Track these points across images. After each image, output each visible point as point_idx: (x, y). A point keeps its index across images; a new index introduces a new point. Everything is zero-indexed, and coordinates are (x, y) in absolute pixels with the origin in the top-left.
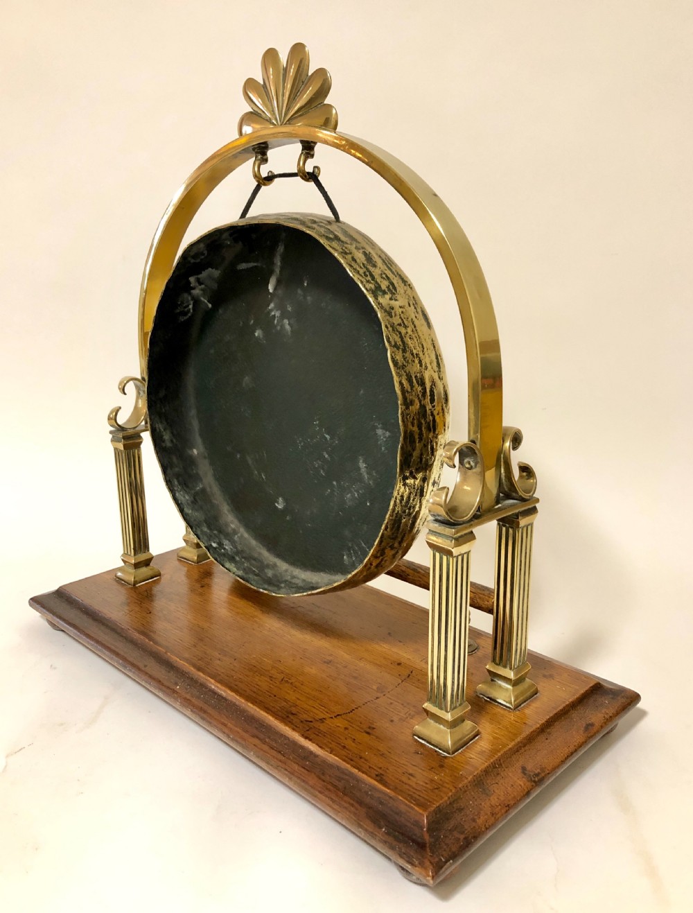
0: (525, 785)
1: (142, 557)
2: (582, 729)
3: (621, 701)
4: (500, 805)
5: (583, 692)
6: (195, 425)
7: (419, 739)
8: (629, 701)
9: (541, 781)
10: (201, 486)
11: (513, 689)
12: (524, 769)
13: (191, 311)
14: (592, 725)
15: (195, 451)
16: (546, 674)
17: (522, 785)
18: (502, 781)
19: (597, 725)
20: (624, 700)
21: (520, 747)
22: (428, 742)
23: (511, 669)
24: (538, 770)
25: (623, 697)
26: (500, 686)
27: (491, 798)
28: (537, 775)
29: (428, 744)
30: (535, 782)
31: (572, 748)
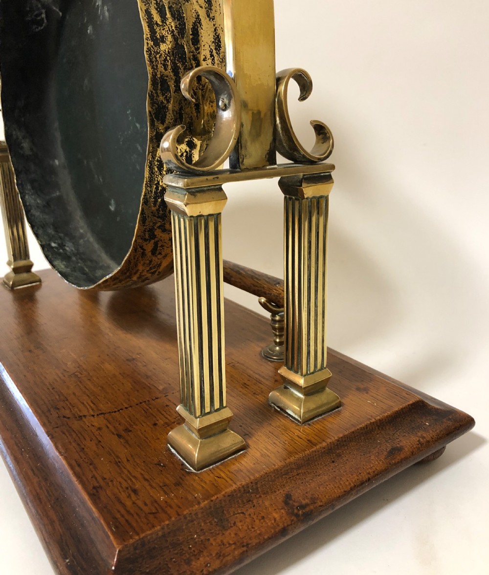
0: (281, 518)
1: (22, 263)
2: (385, 453)
3: (447, 423)
4: (234, 544)
5: (397, 409)
6: (58, 136)
7: (171, 448)
8: (457, 425)
9: (308, 516)
10: (58, 194)
11: (305, 401)
12: (288, 497)
13: (45, 21)
14: (400, 449)
15: (57, 162)
16: (362, 387)
17: (278, 519)
18: (252, 511)
19: (407, 450)
20: (450, 423)
21: (292, 469)
22: (178, 453)
23: (302, 375)
24: (307, 501)
25: (450, 419)
26: (292, 394)
27: (227, 533)
28: (303, 507)
29: (178, 455)
30: (297, 515)
31: (364, 476)
